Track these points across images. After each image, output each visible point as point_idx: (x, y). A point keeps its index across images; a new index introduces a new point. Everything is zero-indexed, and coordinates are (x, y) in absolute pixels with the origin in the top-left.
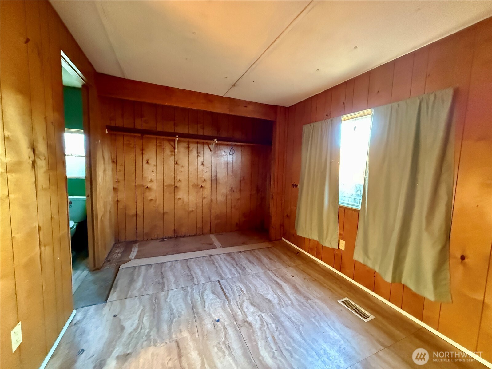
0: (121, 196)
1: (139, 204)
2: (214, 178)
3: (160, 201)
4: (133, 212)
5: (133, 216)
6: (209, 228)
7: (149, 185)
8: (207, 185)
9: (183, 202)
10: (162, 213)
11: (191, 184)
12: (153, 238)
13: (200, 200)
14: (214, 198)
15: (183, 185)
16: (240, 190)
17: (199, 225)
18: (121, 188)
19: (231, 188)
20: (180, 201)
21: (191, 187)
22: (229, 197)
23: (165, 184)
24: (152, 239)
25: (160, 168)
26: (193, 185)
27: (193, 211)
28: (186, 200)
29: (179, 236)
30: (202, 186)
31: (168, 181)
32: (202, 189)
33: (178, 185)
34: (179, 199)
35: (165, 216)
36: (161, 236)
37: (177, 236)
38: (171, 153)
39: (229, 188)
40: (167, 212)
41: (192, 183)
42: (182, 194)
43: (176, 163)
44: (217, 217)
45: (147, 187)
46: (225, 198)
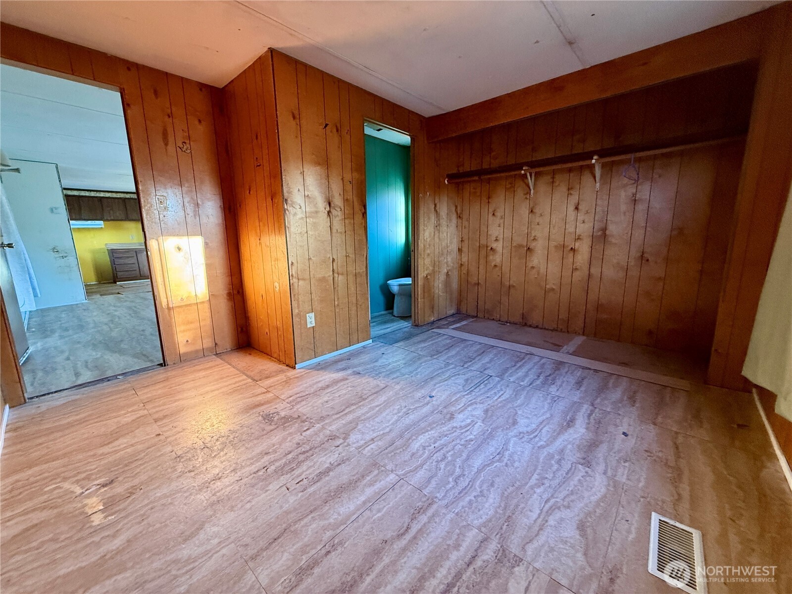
0: (465, 259)
1: (482, 271)
2: (600, 233)
3: (506, 269)
4: (474, 280)
5: (475, 284)
6: (580, 323)
7: (494, 245)
8: (584, 248)
9: (538, 274)
10: (508, 286)
11: (553, 244)
12: (495, 318)
13: (567, 273)
14: (595, 271)
15: (539, 247)
16: (667, 260)
17: (564, 315)
18: (465, 249)
19: (639, 254)
20: (534, 271)
21: (552, 249)
22: (634, 272)
23: (514, 244)
24: (493, 319)
25: (508, 221)
26: (556, 247)
27: (553, 289)
28: (543, 270)
29: (529, 323)
30: (572, 248)
31: (519, 240)
32: (571, 254)
33: (533, 245)
34: (533, 268)
35: (512, 291)
36: (504, 319)
37: (524, 323)
38: (525, 197)
39: (635, 253)
40: (514, 286)
41: (555, 243)
42: (537, 260)
43: (532, 211)
44: (599, 307)
45: (491, 248)
46: (622, 274)
